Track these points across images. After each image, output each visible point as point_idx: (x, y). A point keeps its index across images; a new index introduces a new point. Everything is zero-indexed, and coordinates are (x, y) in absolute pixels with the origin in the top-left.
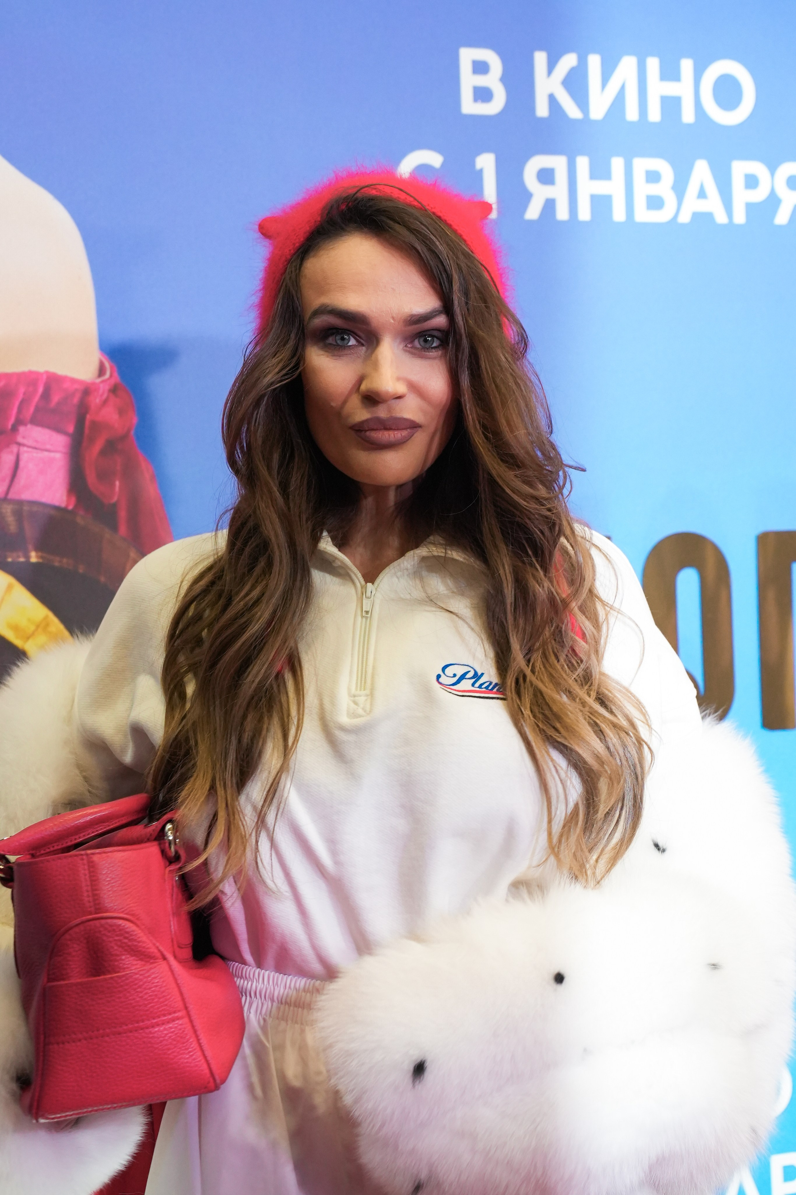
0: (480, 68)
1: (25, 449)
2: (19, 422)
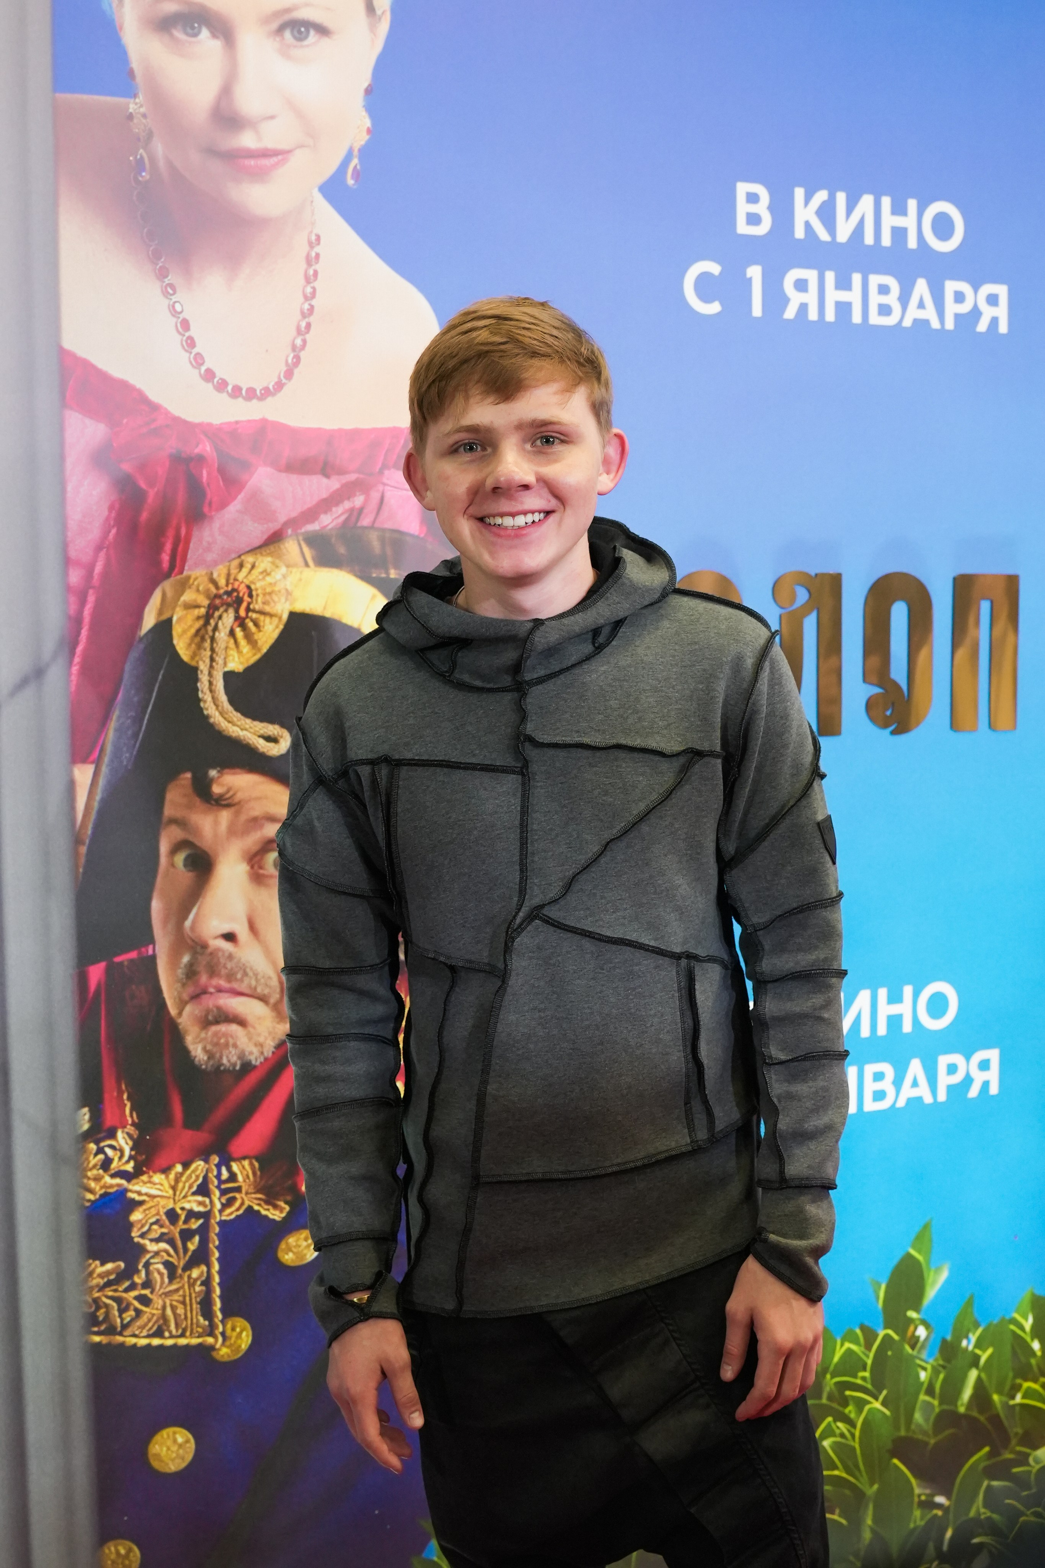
0: (753, 198)
1: (389, 488)
2: (385, 467)
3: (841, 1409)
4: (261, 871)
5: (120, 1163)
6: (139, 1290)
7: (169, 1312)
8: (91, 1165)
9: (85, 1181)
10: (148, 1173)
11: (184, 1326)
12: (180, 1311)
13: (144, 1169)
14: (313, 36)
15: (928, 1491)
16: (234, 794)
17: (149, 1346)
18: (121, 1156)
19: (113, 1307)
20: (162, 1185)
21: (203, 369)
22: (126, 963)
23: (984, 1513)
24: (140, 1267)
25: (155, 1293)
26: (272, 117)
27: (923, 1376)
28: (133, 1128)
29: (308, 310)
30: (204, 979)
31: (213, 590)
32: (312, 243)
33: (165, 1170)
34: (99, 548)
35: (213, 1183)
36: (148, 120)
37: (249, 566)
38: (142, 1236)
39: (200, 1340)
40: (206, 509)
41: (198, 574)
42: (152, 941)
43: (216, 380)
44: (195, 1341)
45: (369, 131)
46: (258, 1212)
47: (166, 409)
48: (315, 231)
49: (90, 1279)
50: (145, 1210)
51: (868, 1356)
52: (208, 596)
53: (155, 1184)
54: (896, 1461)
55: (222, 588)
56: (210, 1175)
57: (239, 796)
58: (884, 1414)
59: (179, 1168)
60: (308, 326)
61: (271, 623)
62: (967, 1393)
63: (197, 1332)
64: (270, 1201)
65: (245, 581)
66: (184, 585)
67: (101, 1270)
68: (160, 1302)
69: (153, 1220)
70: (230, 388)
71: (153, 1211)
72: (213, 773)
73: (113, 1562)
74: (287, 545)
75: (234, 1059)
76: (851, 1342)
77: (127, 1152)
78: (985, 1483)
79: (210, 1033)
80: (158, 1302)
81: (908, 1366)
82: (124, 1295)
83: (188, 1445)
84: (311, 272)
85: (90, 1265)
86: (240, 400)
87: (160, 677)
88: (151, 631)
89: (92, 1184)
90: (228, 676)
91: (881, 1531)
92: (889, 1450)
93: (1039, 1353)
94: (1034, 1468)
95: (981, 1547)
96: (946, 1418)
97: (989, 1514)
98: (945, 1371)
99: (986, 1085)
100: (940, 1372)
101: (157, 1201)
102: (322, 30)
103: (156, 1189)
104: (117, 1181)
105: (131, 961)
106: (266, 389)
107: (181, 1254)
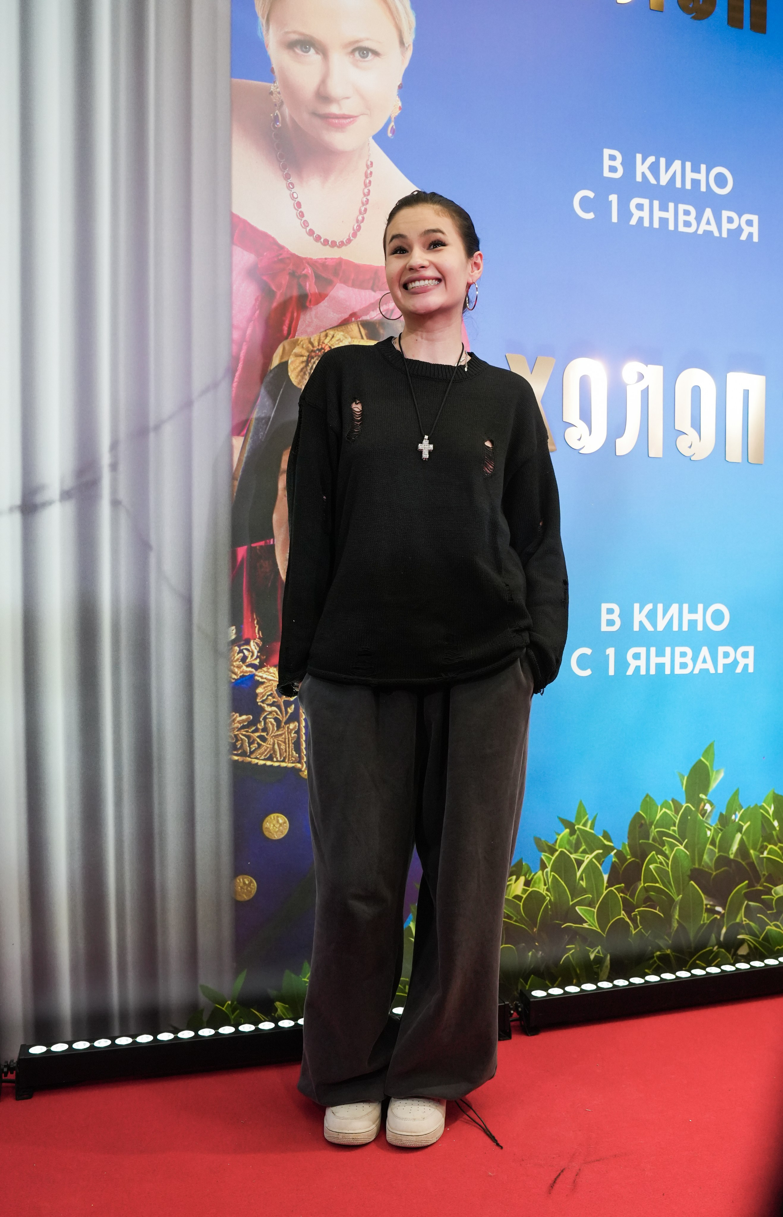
0: (612, 158)
3: (660, 847)
5: (252, 659)
6: (260, 733)
7: (276, 747)
8: (235, 659)
9: (232, 667)
10: (267, 666)
11: (284, 756)
12: (283, 747)
13: (265, 664)
14: (370, 56)
15: (711, 903)
17: (265, 765)
18: (252, 656)
19: (246, 741)
20: (274, 674)
21: (308, 229)
22: (258, 547)
23: (745, 921)
24: (261, 720)
25: (269, 735)
26: (348, 98)
27: (709, 833)
28: (259, 640)
29: (365, 201)
31: (311, 348)
32: (368, 166)
33: (277, 666)
34: (249, 321)
36: (281, 95)
37: (331, 336)
38: (263, 702)
39: (293, 765)
40: (308, 304)
41: (303, 338)
42: (272, 536)
43: (315, 235)
44: (290, 765)
45: (400, 109)
47: (287, 249)
48: (370, 160)
49: (233, 723)
50: (265, 687)
51: (677, 818)
52: (308, 351)
53: (270, 673)
54: (692, 882)
55: (316, 347)
58: (686, 853)
60: (366, 210)
62: (735, 847)
63: (292, 760)
65: (328, 344)
66: (295, 344)
67: (239, 719)
68: (272, 741)
69: (269, 693)
70: (322, 240)
71: (269, 688)
73: (241, 888)
74: (351, 326)
76: (666, 808)
77: (256, 654)
78: (746, 902)
80: (270, 741)
81: (699, 827)
82: (251, 734)
83: (285, 825)
84: (368, 181)
85: (234, 715)
86: (328, 246)
87: (281, 392)
88: (276, 367)
89: (236, 670)
91: (684, 924)
92: (688, 876)
93: (778, 829)
94: (775, 897)
95: (743, 941)
96: (722, 861)
97: (748, 922)
98: (721, 833)
99: (746, 666)
100: (719, 833)
101: (271, 683)
102: (376, 53)
103: (271, 676)
104: (250, 669)
105: (261, 547)
106: (342, 242)
107: (284, 715)
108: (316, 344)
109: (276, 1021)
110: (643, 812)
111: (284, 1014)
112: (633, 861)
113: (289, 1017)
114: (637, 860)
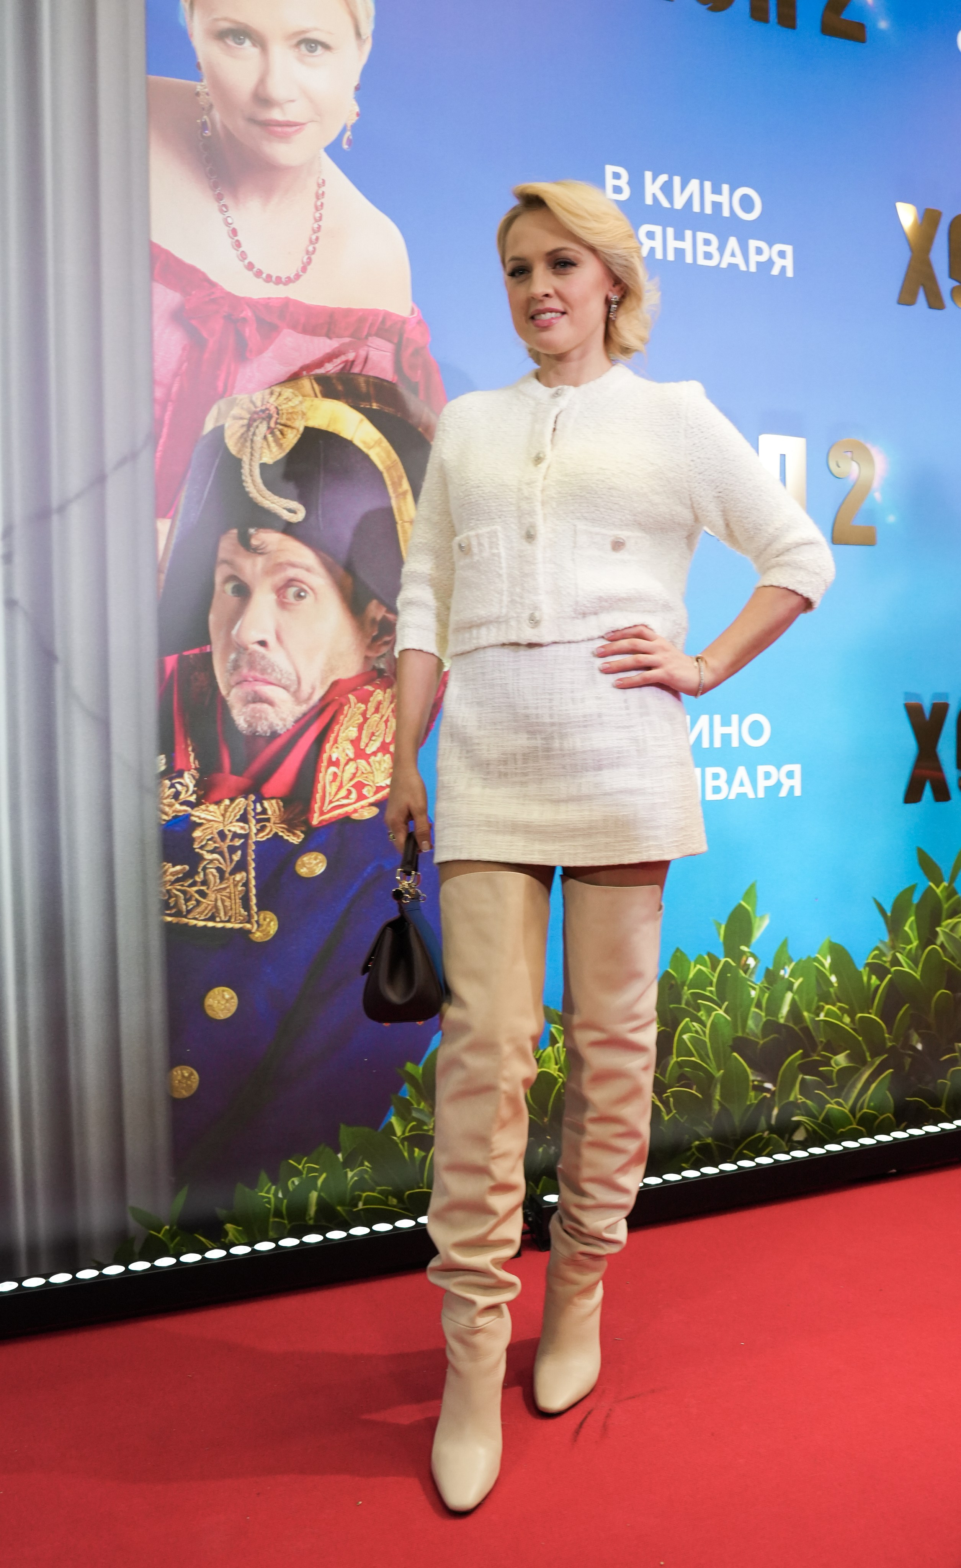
0: (617, 176)
1: (372, 349)
2: (369, 335)
3: (695, 1013)
4: (285, 600)
5: (187, 796)
6: (200, 886)
7: (219, 903)
8: (166, 795)
9: (162, 806)
10: (205, 804)
11: (230, 914)
12: (227, 903)
13: (203, 801)
14: (320, 50)
15: (760, 1079)
16: (266, 546)
17: (205, 926)
18: (187, 791)
19: (180, 897)
20: (215, 813)
21: (246, 262)
22: (190, 656)
23: (801, 1099)
24: (200, 870)
25: (210, 889)
26: (293, 101)
27: (753, 994)
28: (195, 771)
29: (317, 228)
30: (245, 671)
31: (253, 409)
32: (320, 185)
33: (218, 803)
34: (175, 375)
35: (250, 814)
36: (210, 97)
37: (277, 394)
38: (202, 848)
39: (241, 925)
40: (248, 354)
41: (242, 397)
42: (209, 642)
43: (255, 270)
44: (238, 926)
45: (358, 115)
46: (282, 837)
47: (221, 286)
48: (321, 177)
49: (165, 876)
50: (204, 830)
51: (714, 976)
52: (249, 412)
53: (211, 812)
54: (735, 1054)
55: (259, 408)
56: (249, 808)
57: (270, 548)
58: (726, 1019)
59: (227, 802)
60: (317, 238)
61: (292, 433)
62: (785, 1009)
63: (240, 919)
64: (291, 830)
65: (274, 402)
66: (232, 404)
67: (172, 870)
68: (213, 895)
69: (209, 837)
70: (264, 276)
71: (209, 831)
72: (252, 531)
73: (180, 1082)
74: (303, 382)
75: (265, 728)
76: (701, 965)
77: (191, 788)
78: (801, 1076)
79: (249, 709)
80: (212, 896)
81: (741, 986)
82: (188, 889)
83: (233, 1000)
84: (319, 203)
85: (165, 866)
86: (271, 284)
87: (216, 464)
88: (210, 432)
89: (167, 809)
90: (263, 466)
91: (727, 1106)
92: (731, 1046)
93: (836, 985)
94: (834, 1068)
95: (798, 1124)
96: (771, 1026)
97: (804, 1100)
98: (769, 992)
99: (792, 788)
100: (765, 992)
101: (212, 824)
102: (326, 47)
103: (212, 815)
104: (184, 808)
105: (195, 655)
106: (289, 278)
107: (229, 863)
108: (259, 403)
109: (227, 1247)
110: (673, 970)
111: (237, 1239)
112: (663, 1030)
113: (243, 1242)
114: (668, 1029)
